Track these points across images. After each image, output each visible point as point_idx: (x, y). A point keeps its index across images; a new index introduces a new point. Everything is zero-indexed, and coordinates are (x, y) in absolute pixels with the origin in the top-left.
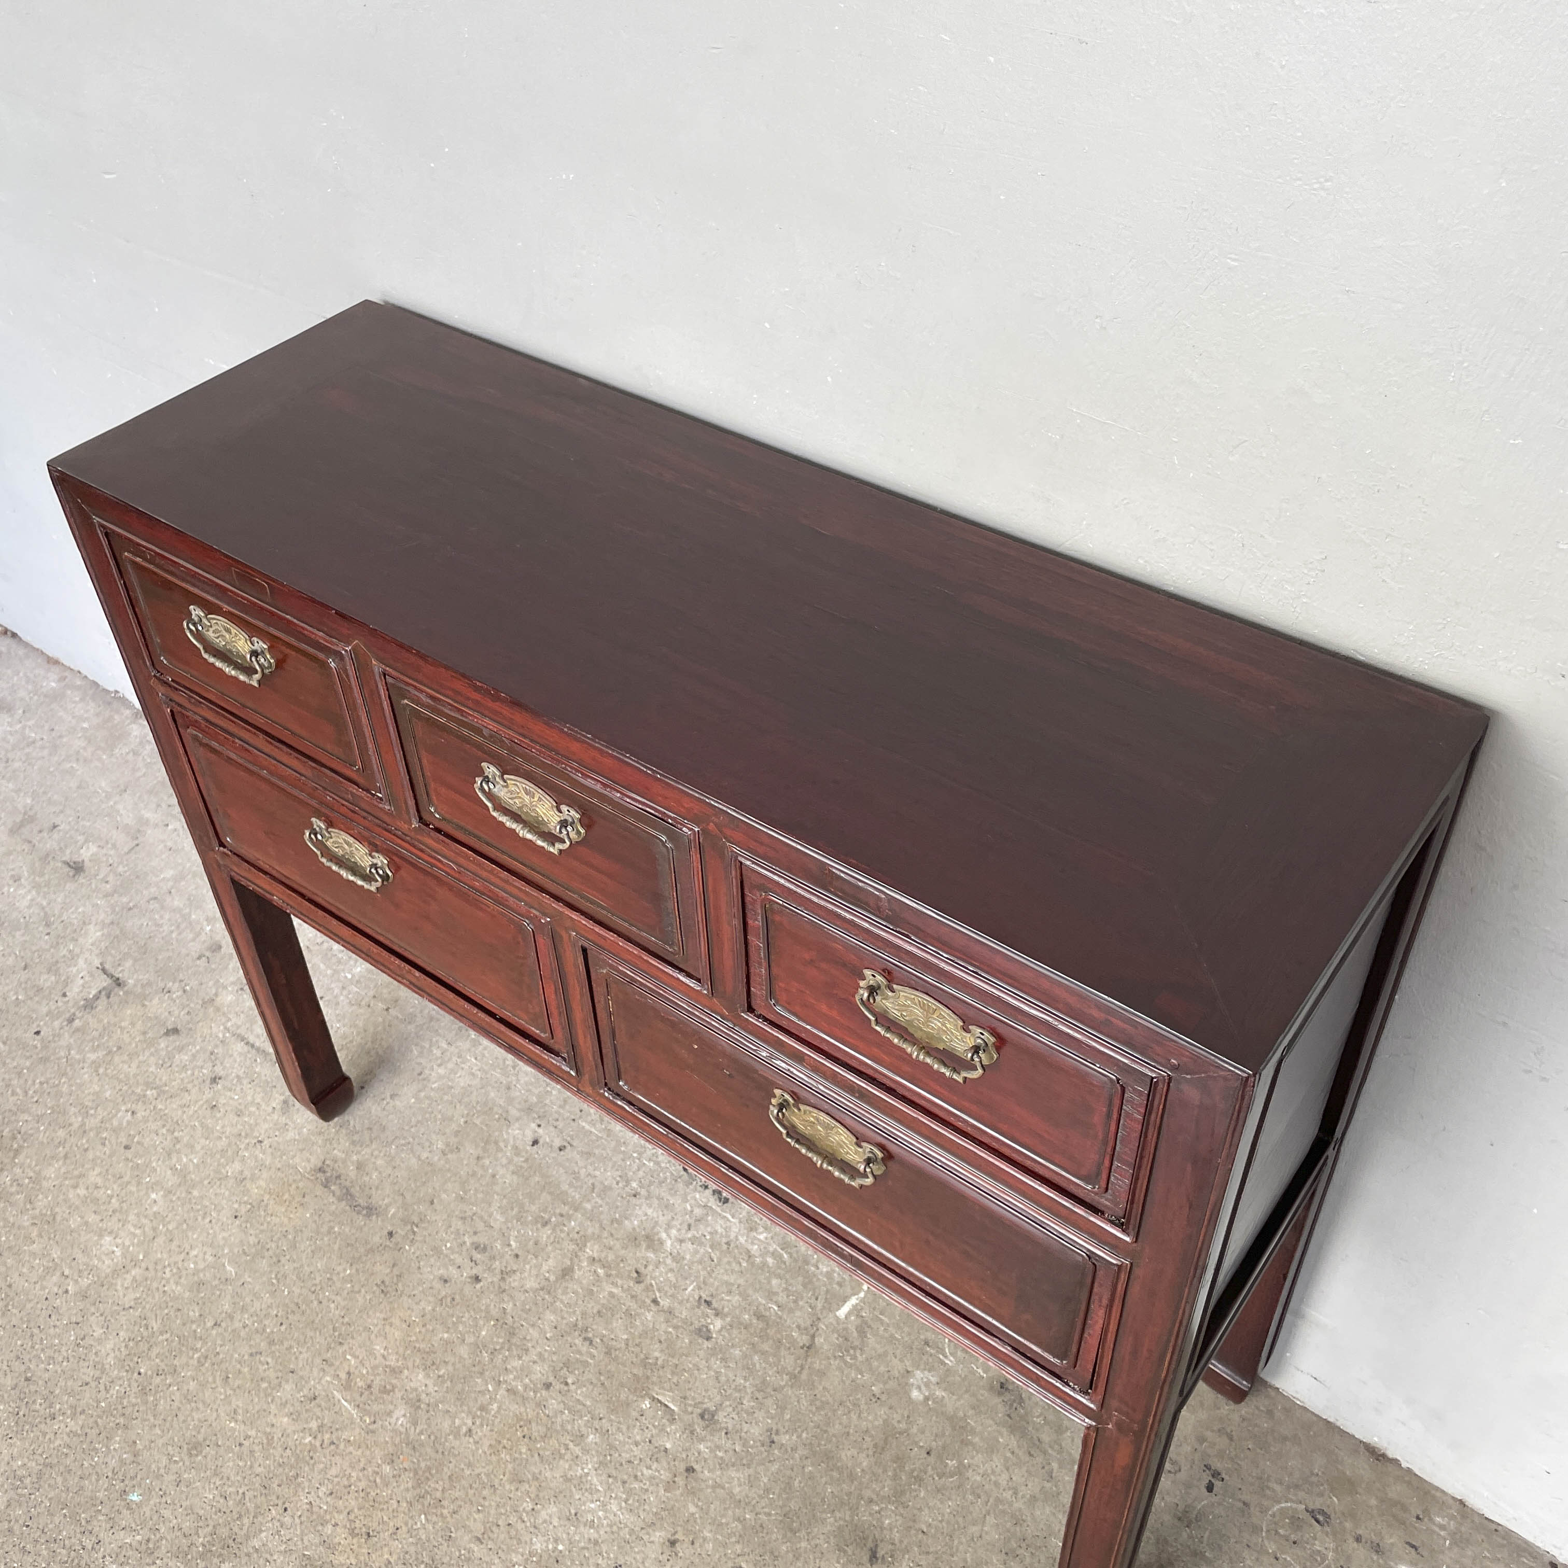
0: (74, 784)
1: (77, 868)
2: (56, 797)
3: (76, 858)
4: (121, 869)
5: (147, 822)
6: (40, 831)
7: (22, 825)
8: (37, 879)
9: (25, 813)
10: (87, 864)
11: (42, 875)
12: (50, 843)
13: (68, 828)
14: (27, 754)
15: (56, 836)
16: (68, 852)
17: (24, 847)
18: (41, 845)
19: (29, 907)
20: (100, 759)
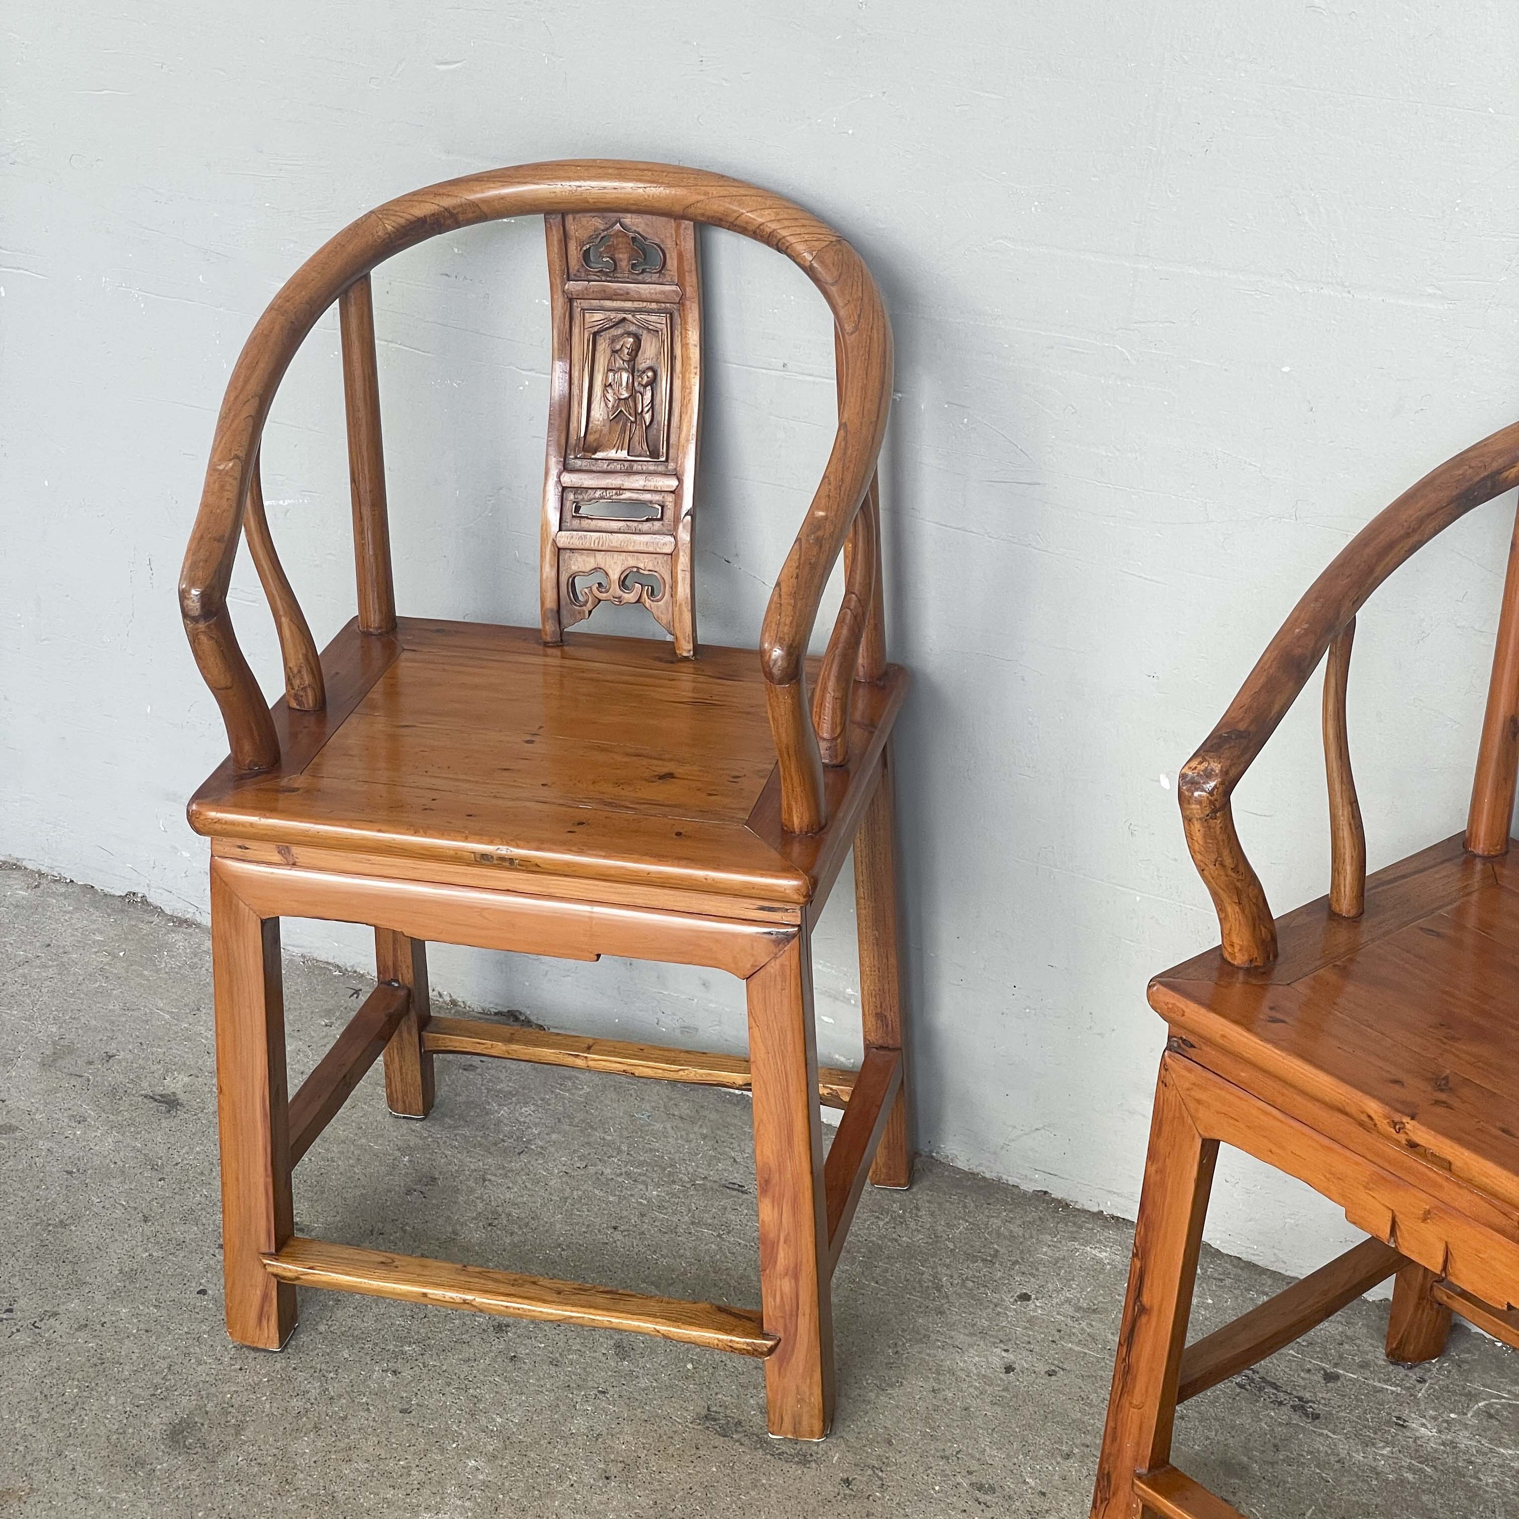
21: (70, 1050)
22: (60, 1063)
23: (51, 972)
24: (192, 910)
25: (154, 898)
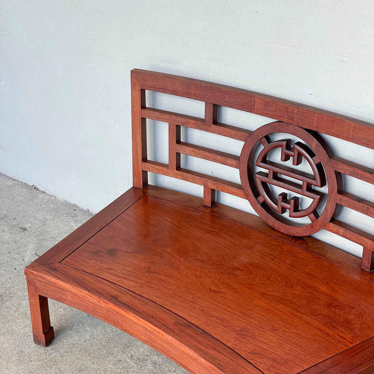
0: (21, 208)
1: (25, 229)
2: (15, 211)
3: (23, 227)
4: (39, 230)
5: (47, 219)
6: (11, 220)
7: (4, 218)
8: (11, 231)
9: (4, 215)
10: (28, 228)
11: (13, 230)
12: (14, 223)
13: (20, 219)
14: (4, 200)
15: (15, 221)
16: (21, 225)
17: (5, 223)
18: (11, 223)
19: (9, 238)
20: (29, 203)
21: (7, 217)
22: (4, 219)
23: (10, 200)
24: (45, 189)
25: (38, 187)
